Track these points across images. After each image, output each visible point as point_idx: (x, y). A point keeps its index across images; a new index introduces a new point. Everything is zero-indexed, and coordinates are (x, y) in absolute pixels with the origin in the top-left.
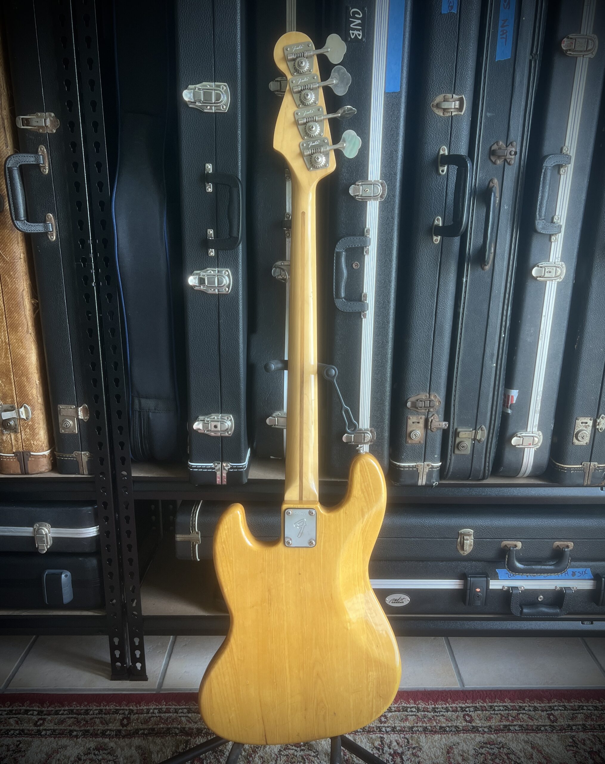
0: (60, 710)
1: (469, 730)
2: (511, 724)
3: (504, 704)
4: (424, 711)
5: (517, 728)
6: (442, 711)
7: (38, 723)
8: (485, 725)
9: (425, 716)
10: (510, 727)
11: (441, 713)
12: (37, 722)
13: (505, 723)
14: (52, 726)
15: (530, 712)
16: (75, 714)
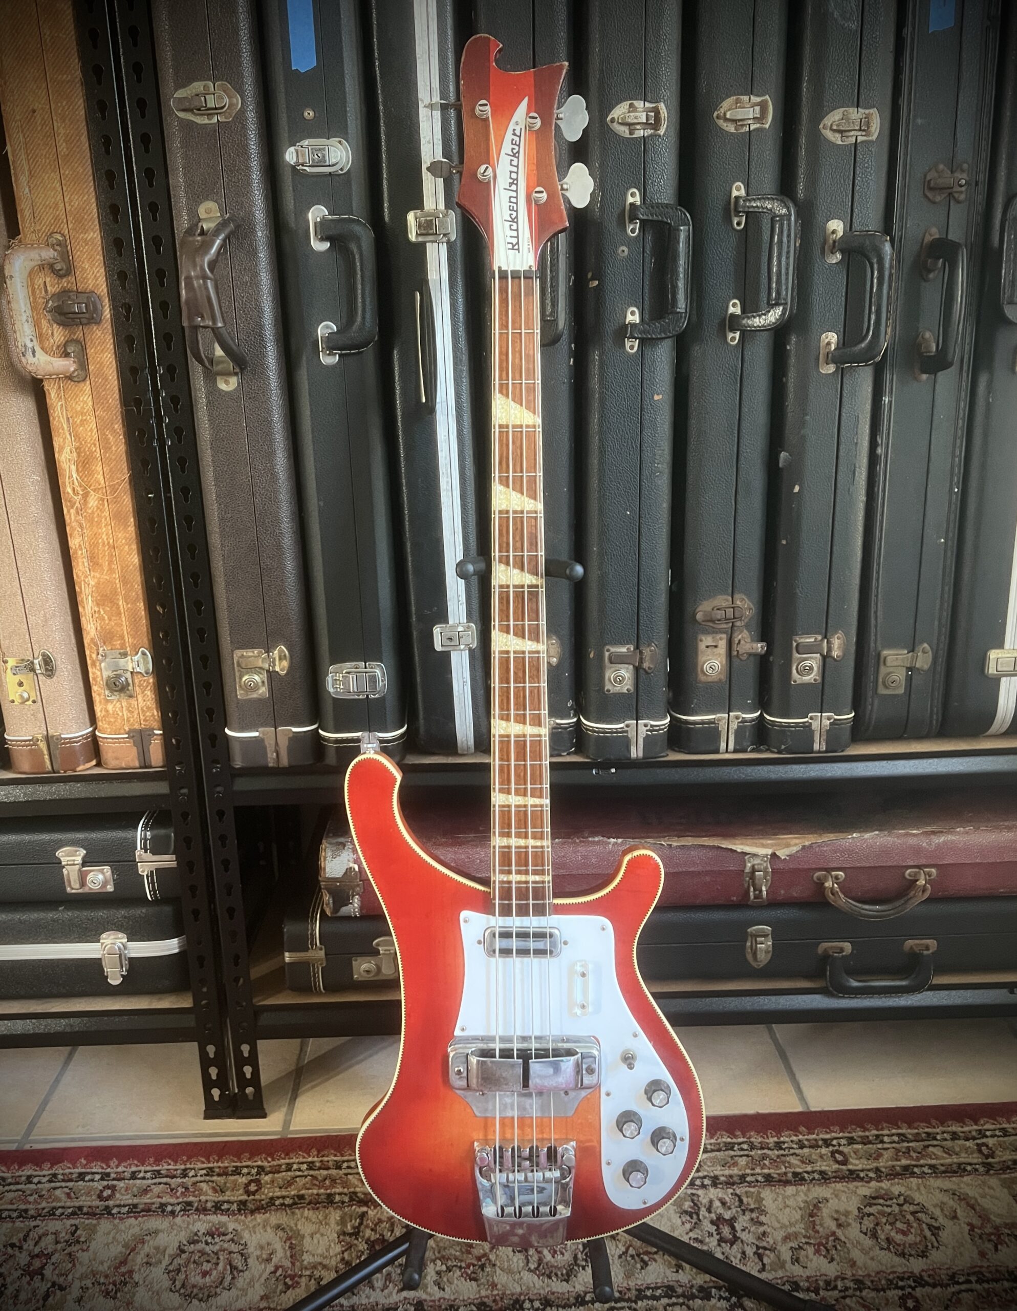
0: (140, 1171)
1: (844, 1178)
2: (914, 1163)
3: (900, 1131)
4: (762, 1148)
5: (926, 1170)
6: (792, 1148)
7: (105, 1194)
8: (868, 1167)
9: (764, 1157)
10: (916, 1170)
11: (792, 1151)
12: (102, 1191)
13: (904, 1162)
14: (128, 1199)
15: (945, 1143)
16: (167, 1176)
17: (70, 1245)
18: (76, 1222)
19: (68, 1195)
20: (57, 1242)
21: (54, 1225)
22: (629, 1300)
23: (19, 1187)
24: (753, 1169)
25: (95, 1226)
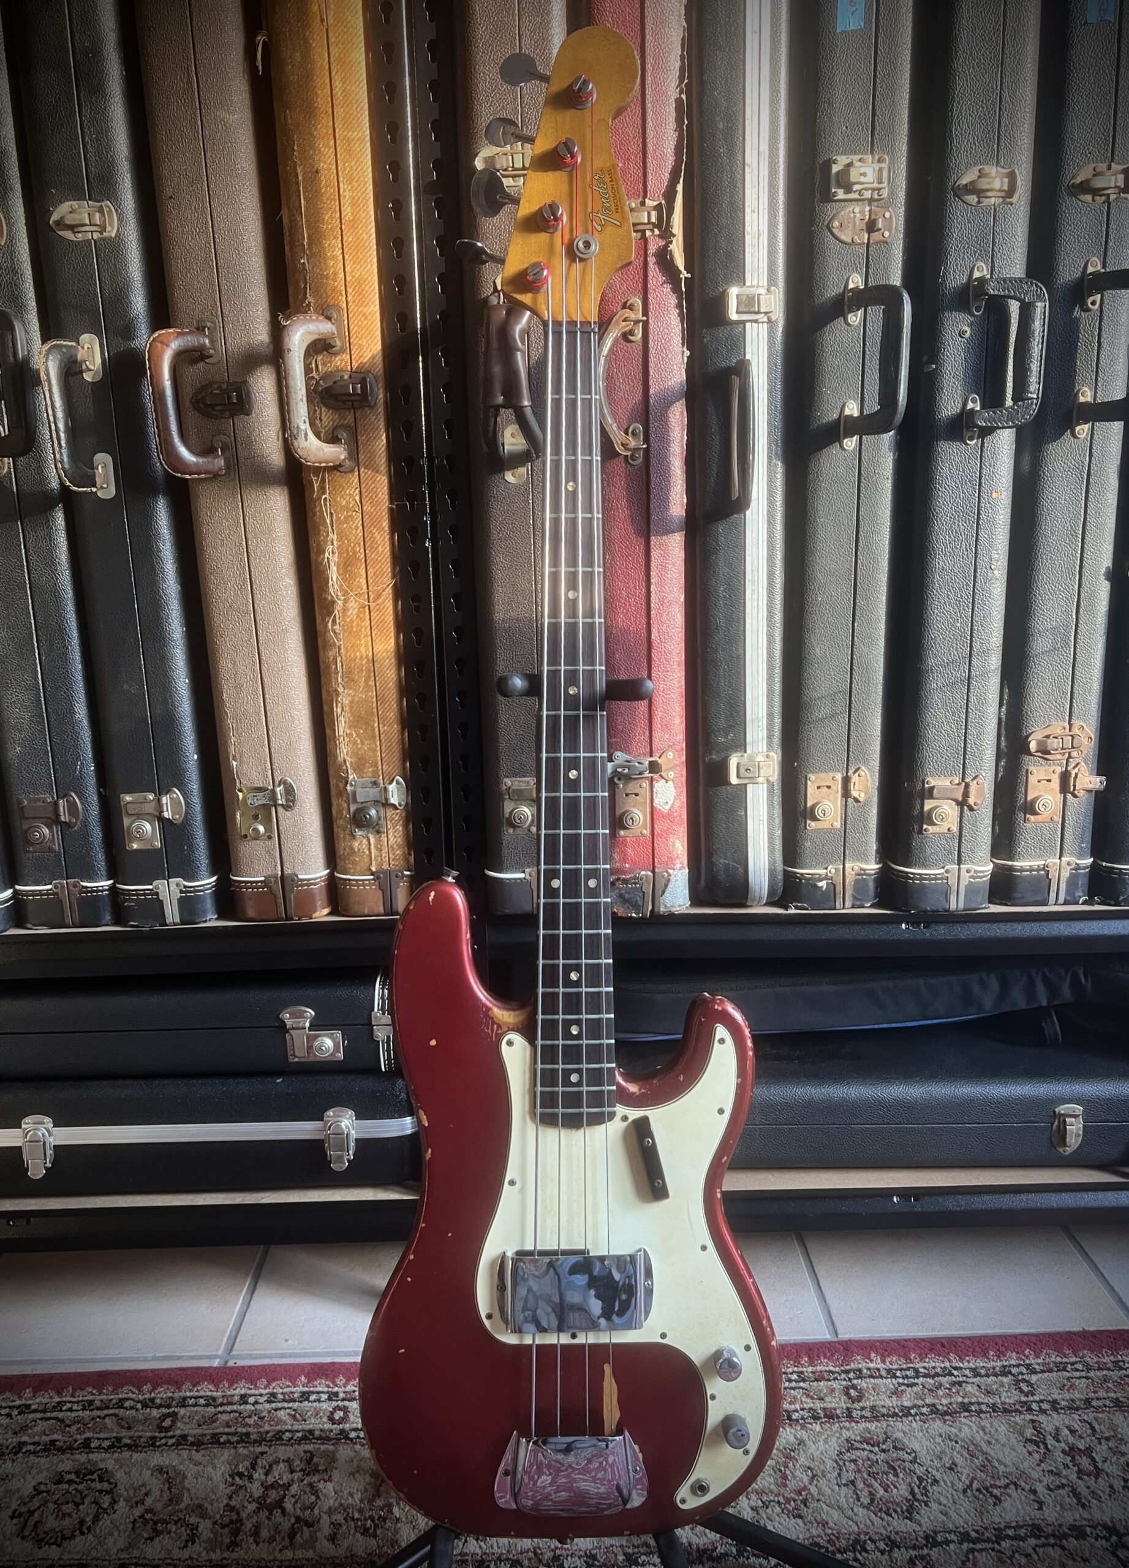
12: (332, 1413)
17: (308, 1475)
18: (311, 1447)
19: (294, 1417)
20: (292, 1472)
21: (283, 1452)
22: (988, 1540)
23: (234, 1407)
24: (1095, 1392)
25: (333, 1453)
